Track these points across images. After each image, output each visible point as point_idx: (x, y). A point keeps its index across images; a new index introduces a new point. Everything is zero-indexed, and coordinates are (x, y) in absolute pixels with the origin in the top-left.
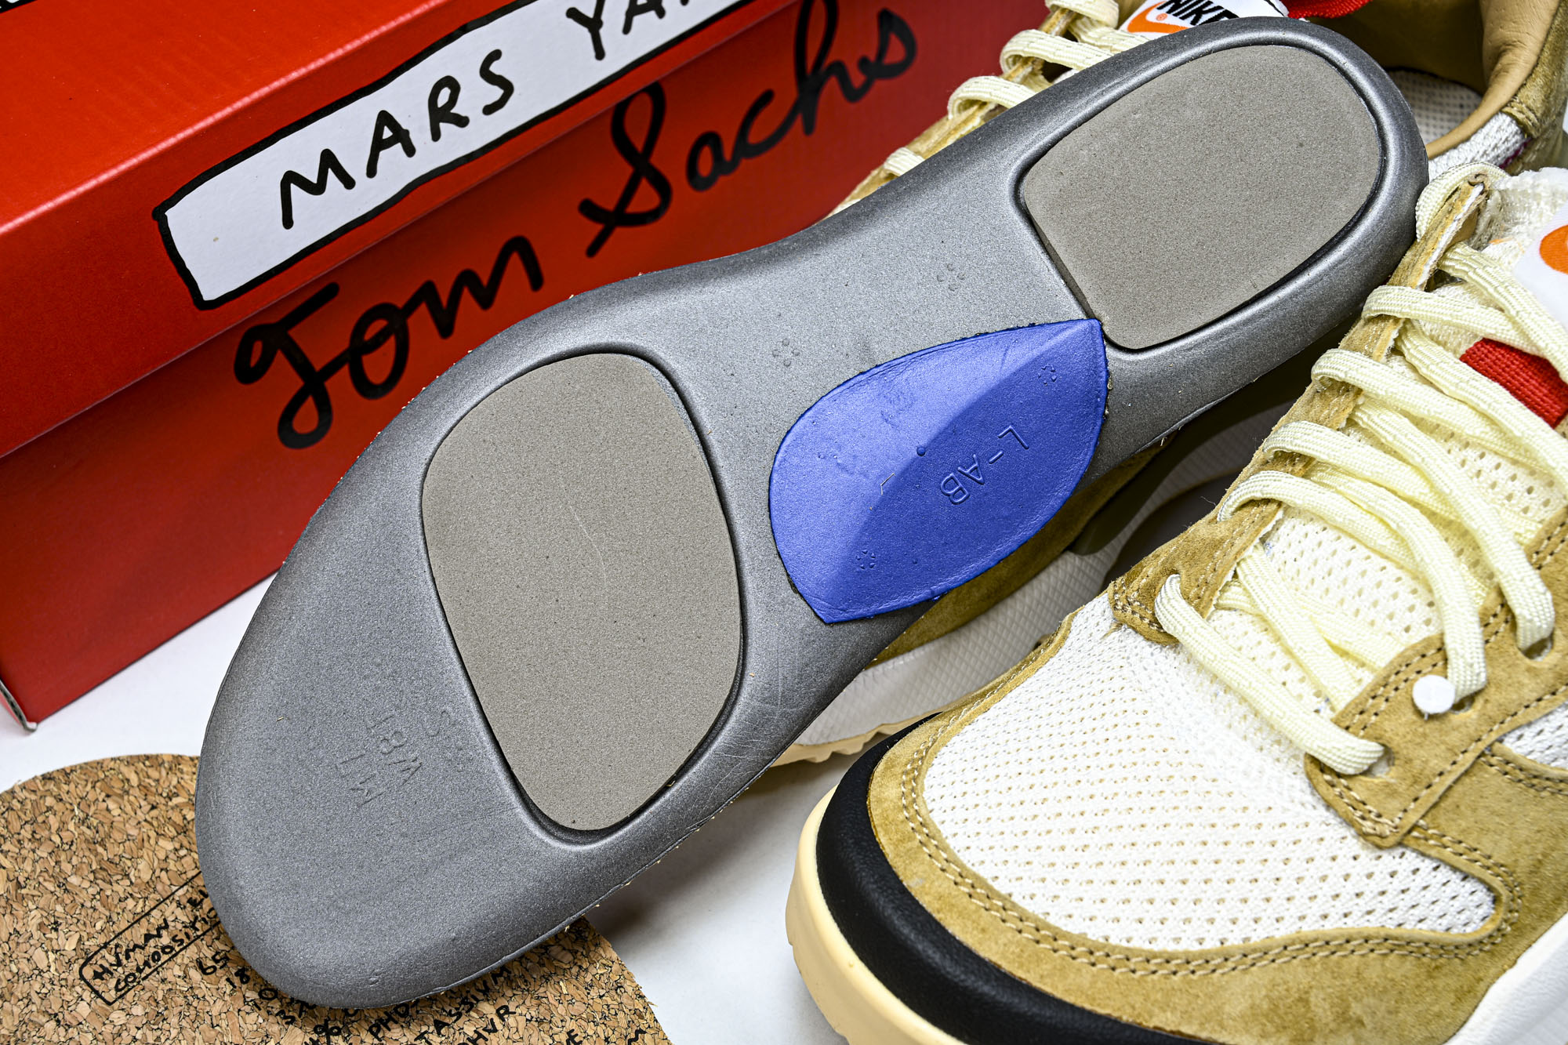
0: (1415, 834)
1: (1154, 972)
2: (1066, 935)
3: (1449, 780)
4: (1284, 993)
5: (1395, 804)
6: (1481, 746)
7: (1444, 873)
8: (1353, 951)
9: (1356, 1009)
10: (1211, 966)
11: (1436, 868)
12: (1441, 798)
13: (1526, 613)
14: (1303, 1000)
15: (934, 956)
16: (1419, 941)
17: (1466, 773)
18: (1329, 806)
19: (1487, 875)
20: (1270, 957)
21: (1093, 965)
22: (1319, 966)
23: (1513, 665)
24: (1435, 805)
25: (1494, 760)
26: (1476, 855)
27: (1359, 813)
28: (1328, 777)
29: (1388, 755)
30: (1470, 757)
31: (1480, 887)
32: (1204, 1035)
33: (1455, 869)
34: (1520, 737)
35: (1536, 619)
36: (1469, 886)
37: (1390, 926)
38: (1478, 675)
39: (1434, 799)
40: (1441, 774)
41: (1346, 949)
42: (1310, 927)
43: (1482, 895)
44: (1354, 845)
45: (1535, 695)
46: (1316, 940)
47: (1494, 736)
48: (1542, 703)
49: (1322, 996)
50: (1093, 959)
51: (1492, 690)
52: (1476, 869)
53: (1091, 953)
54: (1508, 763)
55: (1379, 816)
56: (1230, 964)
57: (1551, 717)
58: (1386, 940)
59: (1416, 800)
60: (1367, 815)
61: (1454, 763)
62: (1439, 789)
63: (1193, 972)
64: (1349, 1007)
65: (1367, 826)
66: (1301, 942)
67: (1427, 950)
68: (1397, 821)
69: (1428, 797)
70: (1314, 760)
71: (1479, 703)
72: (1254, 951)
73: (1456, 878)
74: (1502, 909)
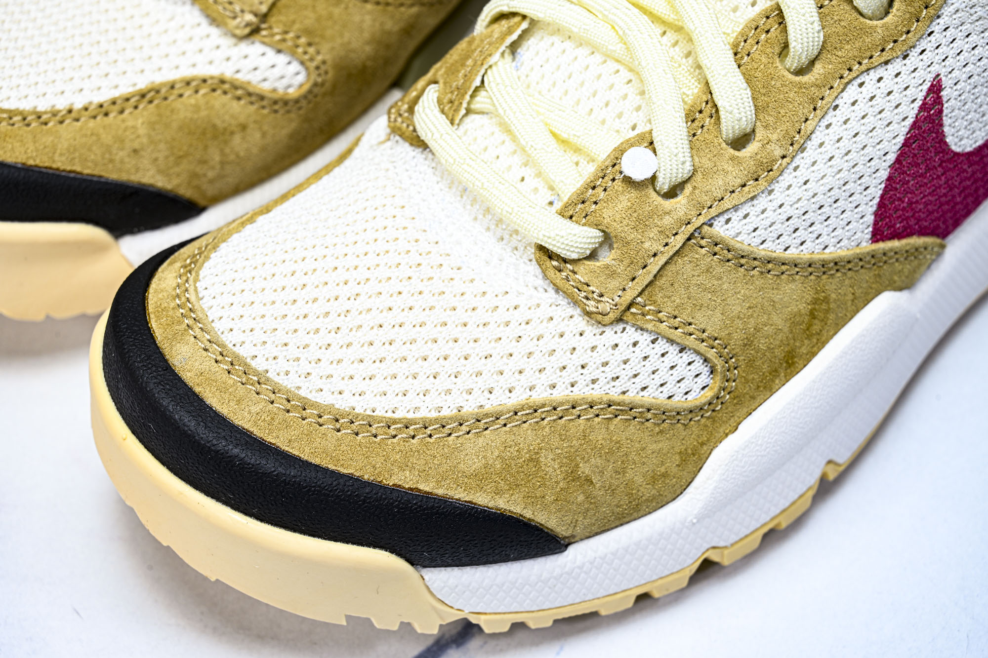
0: (633, 310)
1: (394, 437)
2: (315, 405)
3: (661, 260)
4: (515, 453)
5: (614, 284)
6: (691, 228)
7: (662, 345)
8: (579, 416)
9: (585, 469)
10: (446, 430)
11: (653, 342)
12: (655, 276)
13: (727, 105)
14: (534, 460)
15: (190, 423)
16: (642, 407)
17: (677, 253)
18: (557, 290)
19: (702, 347)
20: (502, 421)
21: (339, 431)
22: (547, 429)
23: (719, 155)
24: (650, 284)
25: (703, 242)
26: (691, 329)
27: (583, 294)
28: (555, 263)
29: (607, 239)
30: (680, 240)
31: (698, 358)
32: (440, 492)
33: (672, 341)
34: (728, 221)
35: (736, 111)
36: (686, 357)
37: (614, 394)
38: (683, 163)
39: (650, 278)
40: (655, 255)
41: (572, 414)
42: (540, 395)
43: (699, 366)
44: (580, 322)
45: (739, 181)
46: (543, 406)
47: (702, 220)
48: (746, 189)
49: (551, 456)
50: (338, 425)
51: (699, 176)
52: (691, 341)
53: (337, 420)
54: (716, 245)
55: (601, 295)
56: (464, 428)
57: (755, 202)
58: (610, 406)
59: (633, 279)
60: (590, 296)
61: (667, 244)
62: (654, 268)
63: (430, 436)
64: (577, 466)
65: (591, 306)
66: (530, 407)
67: (649, 416)
68: (617, 299)
69: (644, 278)
70: (541, 248)
71: (688, 188)
72: (487, 415)
73: (673, 350)
74: (718, 378)
